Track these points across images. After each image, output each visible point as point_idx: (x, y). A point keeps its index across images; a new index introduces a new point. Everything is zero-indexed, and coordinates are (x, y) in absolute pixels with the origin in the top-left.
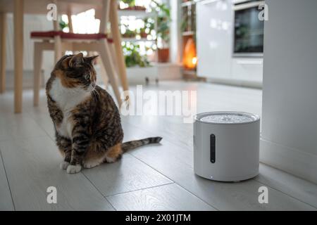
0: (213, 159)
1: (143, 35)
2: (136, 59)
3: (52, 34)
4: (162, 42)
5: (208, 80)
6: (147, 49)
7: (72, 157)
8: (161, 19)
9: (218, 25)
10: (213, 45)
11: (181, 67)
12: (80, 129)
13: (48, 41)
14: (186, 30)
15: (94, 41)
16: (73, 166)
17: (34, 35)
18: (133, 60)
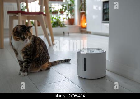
0: (85, 69)
1: (62, 12)
2: (59, 23)
3: (17, 12)
4: (71, 16)
5: (92, 33)
6: (64, 19)
7: (23, 69)
8: (70, 5)
9: (96, 8)
10: (94, 17)
11: (79, 27)
12: (26, 57)
13: (16, 15)
14: (82, 10)
15: (37, 15)
16: (23, 73)
17: (9, 12)
18: (57, 24)
